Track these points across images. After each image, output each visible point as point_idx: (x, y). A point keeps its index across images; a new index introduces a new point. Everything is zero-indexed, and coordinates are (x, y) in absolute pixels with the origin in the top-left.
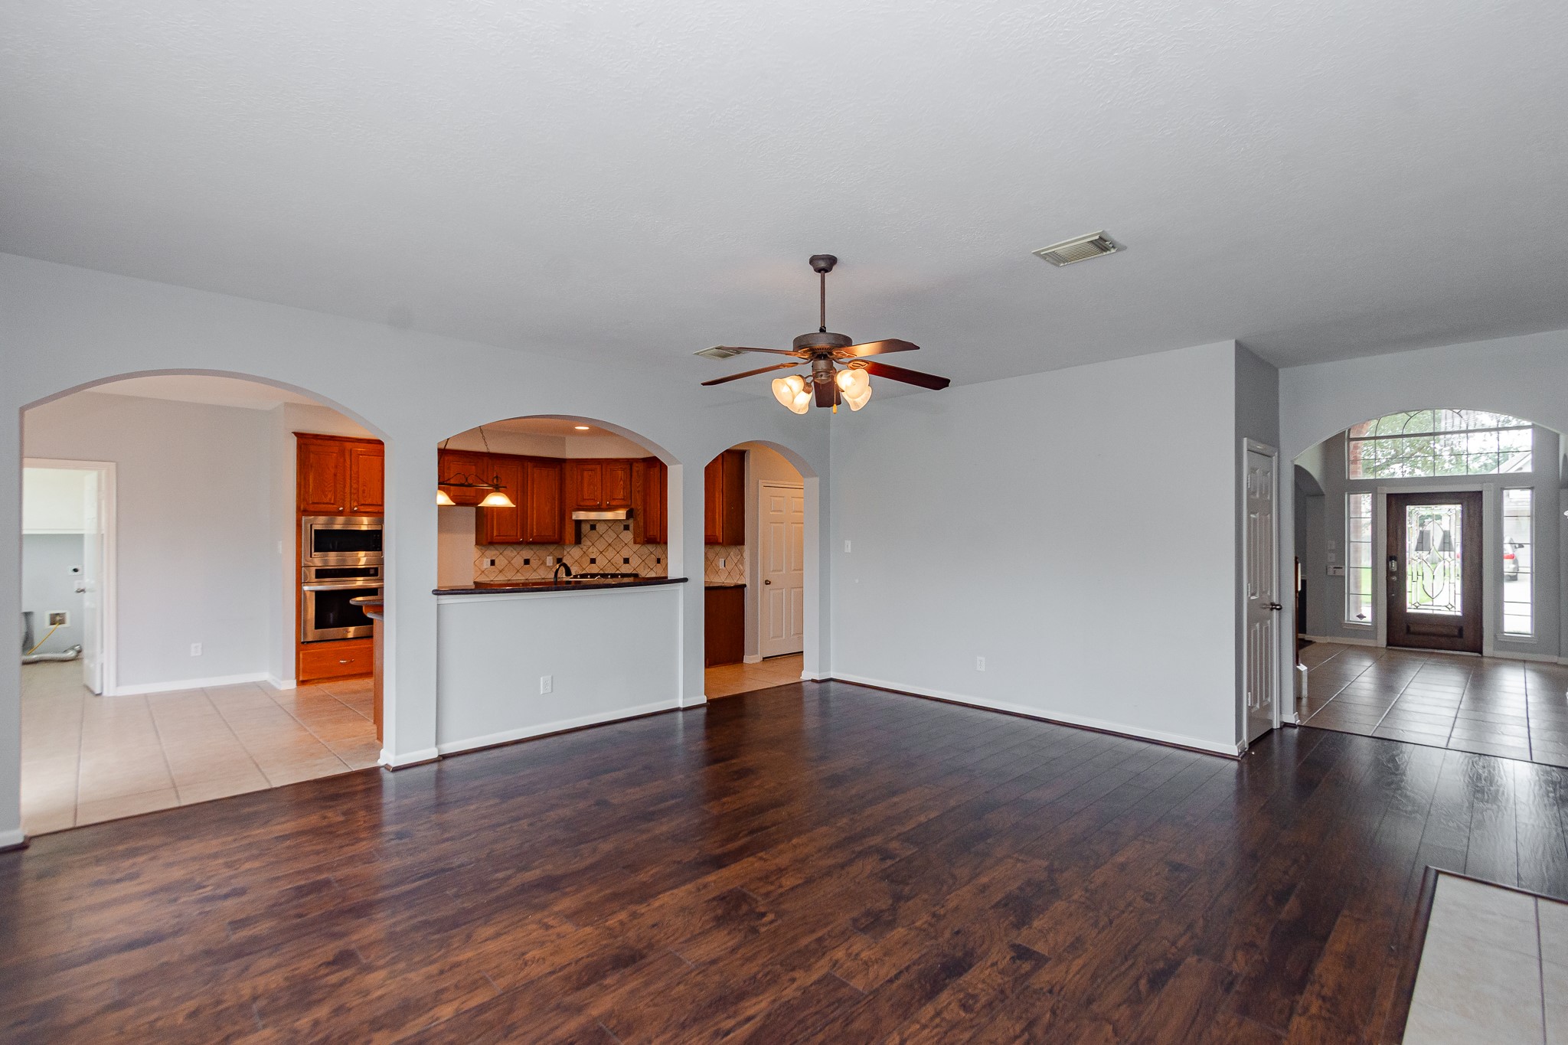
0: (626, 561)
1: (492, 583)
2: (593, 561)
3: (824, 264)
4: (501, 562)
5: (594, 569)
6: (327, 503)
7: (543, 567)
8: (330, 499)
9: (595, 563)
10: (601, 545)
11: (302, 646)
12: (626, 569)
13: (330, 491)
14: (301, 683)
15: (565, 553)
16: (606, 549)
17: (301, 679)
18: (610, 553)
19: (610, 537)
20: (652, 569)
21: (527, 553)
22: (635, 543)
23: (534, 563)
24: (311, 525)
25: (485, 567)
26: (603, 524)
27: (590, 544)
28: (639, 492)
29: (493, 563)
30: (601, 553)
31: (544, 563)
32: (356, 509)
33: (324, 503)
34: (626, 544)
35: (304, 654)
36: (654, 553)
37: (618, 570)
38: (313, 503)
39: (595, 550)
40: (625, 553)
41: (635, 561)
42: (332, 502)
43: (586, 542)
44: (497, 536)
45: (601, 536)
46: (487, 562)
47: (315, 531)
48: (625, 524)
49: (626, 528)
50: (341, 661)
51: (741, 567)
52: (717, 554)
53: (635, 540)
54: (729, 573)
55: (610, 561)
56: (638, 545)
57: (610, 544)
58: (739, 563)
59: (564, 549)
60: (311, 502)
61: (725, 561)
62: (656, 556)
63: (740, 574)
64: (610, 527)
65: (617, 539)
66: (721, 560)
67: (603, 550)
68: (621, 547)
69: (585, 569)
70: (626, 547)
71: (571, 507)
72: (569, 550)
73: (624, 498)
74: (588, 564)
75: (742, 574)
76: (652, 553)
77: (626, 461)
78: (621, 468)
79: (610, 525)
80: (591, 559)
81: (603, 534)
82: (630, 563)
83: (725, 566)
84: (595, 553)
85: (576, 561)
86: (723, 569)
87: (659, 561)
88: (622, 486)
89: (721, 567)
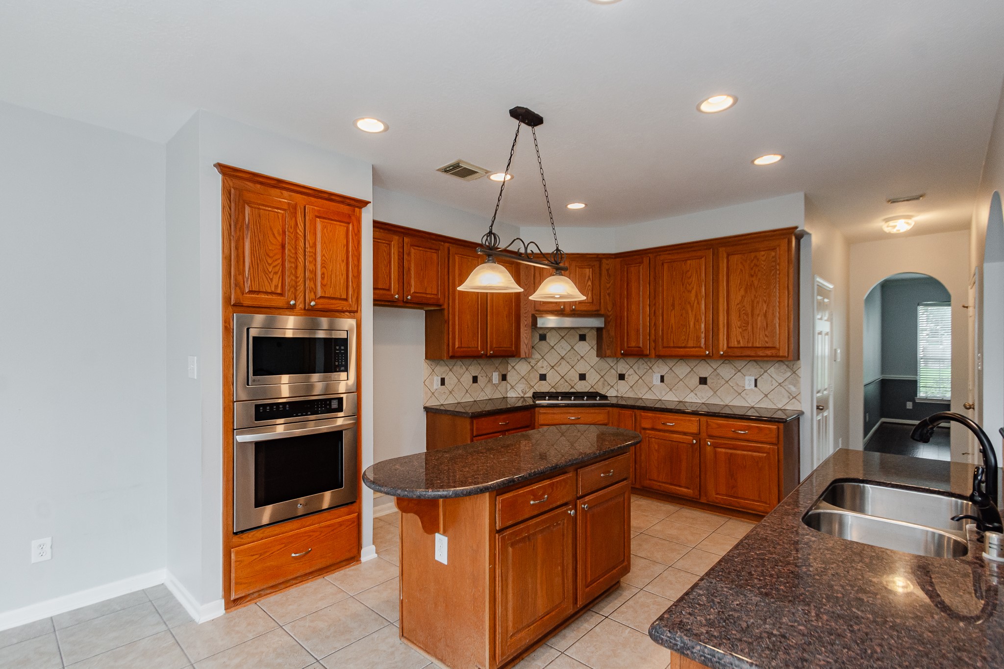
0: (582, 377)
1: (442, 408)
2: (543, 377)
4: (450, 381)
5: (544, 387)
6: (272, 293)
7: (489, 385)
8: (276, 287)
9: (545, 379)
10: (552, 358)
11: (236, 540)
12: (582, 387)
13: (276, 273)
14: (232, 603)
15: (510, 368)
16: (558, 363)
17: (233, 597)
18: (564, 368)
19: (563, 348)
20: (612, 387)
21: (475, 370)
22: (598, 356)
23: (482, 380)
24: (248, 329)
25: (435, 387)
26: (554, 332)
27: (540, 357)
28: (609, 294)
29: (443, 382)
30: (553, 367)
31: (490, 380)
32: (313, 303)
33: (266, 293)
34: (582, 357)
35: (237, 553)
36: (614, 367)
37: (572, 387)
38: (251, 292)
39: (545, 364)
40: (582, 368)
41: (593, 378)
42: (279, 291)
43: (534, 355)
44: (458, 347)
45: (553, 347)
46: (437, 381)
47: (254, 338)
48: (581, 333)
49: (583, 338)
50: (293, 555)
51: (793, 389)
52: (739, 371)
53: (595, 353)
54: (766, 396)
55: (563, 377)
56: (598, 359)
57: (562, 358)
58: (787, 383)
59: (508, 363)
60: (247, 290)
61: (756, 380)
62: (617, 372)
63: (791, 397)
64: (563, 338)
65: (572, 351)
66: (747, 378)
67: (555, 365)
68: (576, 360)
69: (533, 387)
70: (582, 361)
71: (526, 311)
72: (515, 364)
73: (592, 302)
74: (536, 381)
75: (794, 398)
76: (612, 367)
77: (595, 256)
78: (589, 265)
79: (563, 334)
80: (540, 374)
81: (555, 345)
82: (587, 379)
83: (756, 386)
84: (545, 368)
85: (523, 377)
86: (752, 390)
87: (622, 377)
88: (590, 287)
89: (747, 387)
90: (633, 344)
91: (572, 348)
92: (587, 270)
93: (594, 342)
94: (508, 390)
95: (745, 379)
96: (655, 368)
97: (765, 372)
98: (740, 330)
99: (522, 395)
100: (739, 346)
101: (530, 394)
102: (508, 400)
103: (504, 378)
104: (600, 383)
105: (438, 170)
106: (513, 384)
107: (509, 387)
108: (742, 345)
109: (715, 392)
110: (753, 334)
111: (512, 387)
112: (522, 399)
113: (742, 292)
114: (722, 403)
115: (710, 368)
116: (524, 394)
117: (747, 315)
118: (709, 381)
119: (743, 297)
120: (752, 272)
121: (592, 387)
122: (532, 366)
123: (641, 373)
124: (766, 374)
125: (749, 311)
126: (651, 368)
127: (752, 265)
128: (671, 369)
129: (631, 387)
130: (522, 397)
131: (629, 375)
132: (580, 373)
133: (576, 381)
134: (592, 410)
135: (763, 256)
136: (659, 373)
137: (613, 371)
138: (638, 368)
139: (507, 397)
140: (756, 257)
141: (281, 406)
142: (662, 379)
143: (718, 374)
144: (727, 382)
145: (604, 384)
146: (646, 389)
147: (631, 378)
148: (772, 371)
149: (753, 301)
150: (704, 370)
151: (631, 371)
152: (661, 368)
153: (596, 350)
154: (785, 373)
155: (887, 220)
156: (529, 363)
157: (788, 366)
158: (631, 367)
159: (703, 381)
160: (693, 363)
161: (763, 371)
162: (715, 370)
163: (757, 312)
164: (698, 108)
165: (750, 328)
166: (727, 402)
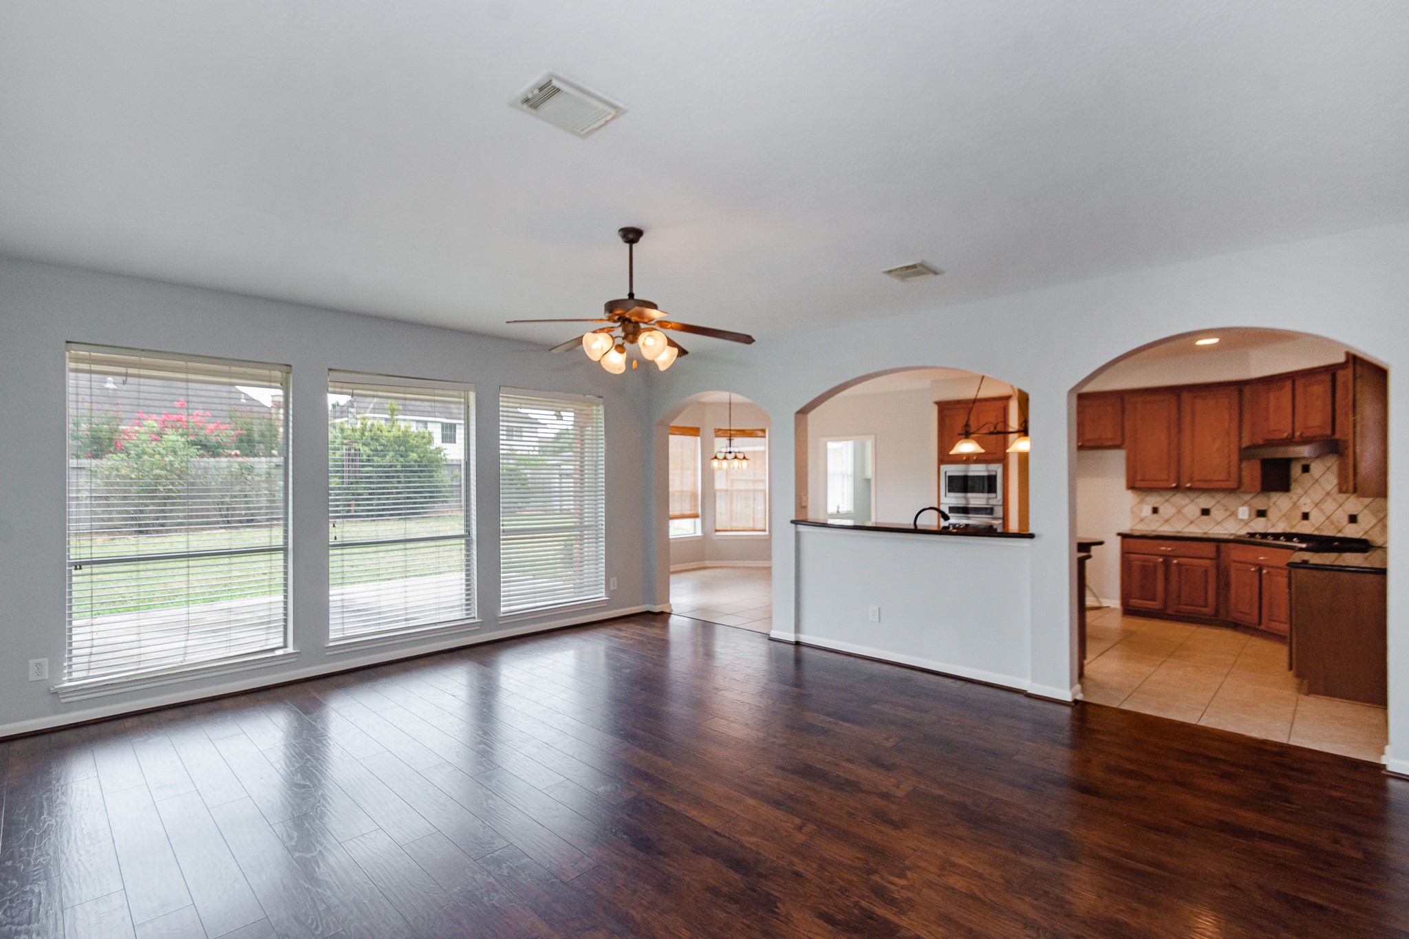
0: (1353, 519)
3: (632, 235)
4: (1167, 509)
7: (1232, 519)
10: (1317, 494)
12: (1352, 532)
15: (1272, 502)
16: (1323, 500)
18: (1330, 507)
19: (1329, 482)
21: (1205, 501)
22: (1341, 491)
23: (1217, 514)
24: (946, 473)
25: (1142, 516)
27: (1302, 492)
29: (1155, 510)
30: (1316, 505)
31: (1234, 514)
37: (1340, 531)
39: (1308, 500)
40: (1352, 508)
43: (1296, 490)
45: (1317, 480)
46: (1146, 510)
55: (1328, 518)
57: (1328, 494)
64: (1329, 469)
67: (1320, 502)
69: (1294, 527)
73: (1322, 425)
74: (1298, 520)
78: (1319, 381)
79: (1329, 465)
80: (1303, 513)
82: (1358, 523)
84: (1308, 505)
85: (1284, 515)
88: (1319, 408)
92: (1317, 387)
103: (1261, 514)
104: (1374, 530)
121: (1365, 533)
122: (1294, 502)
132: (1350, 513)
133: (1344, 524)
156: (1291, 498)
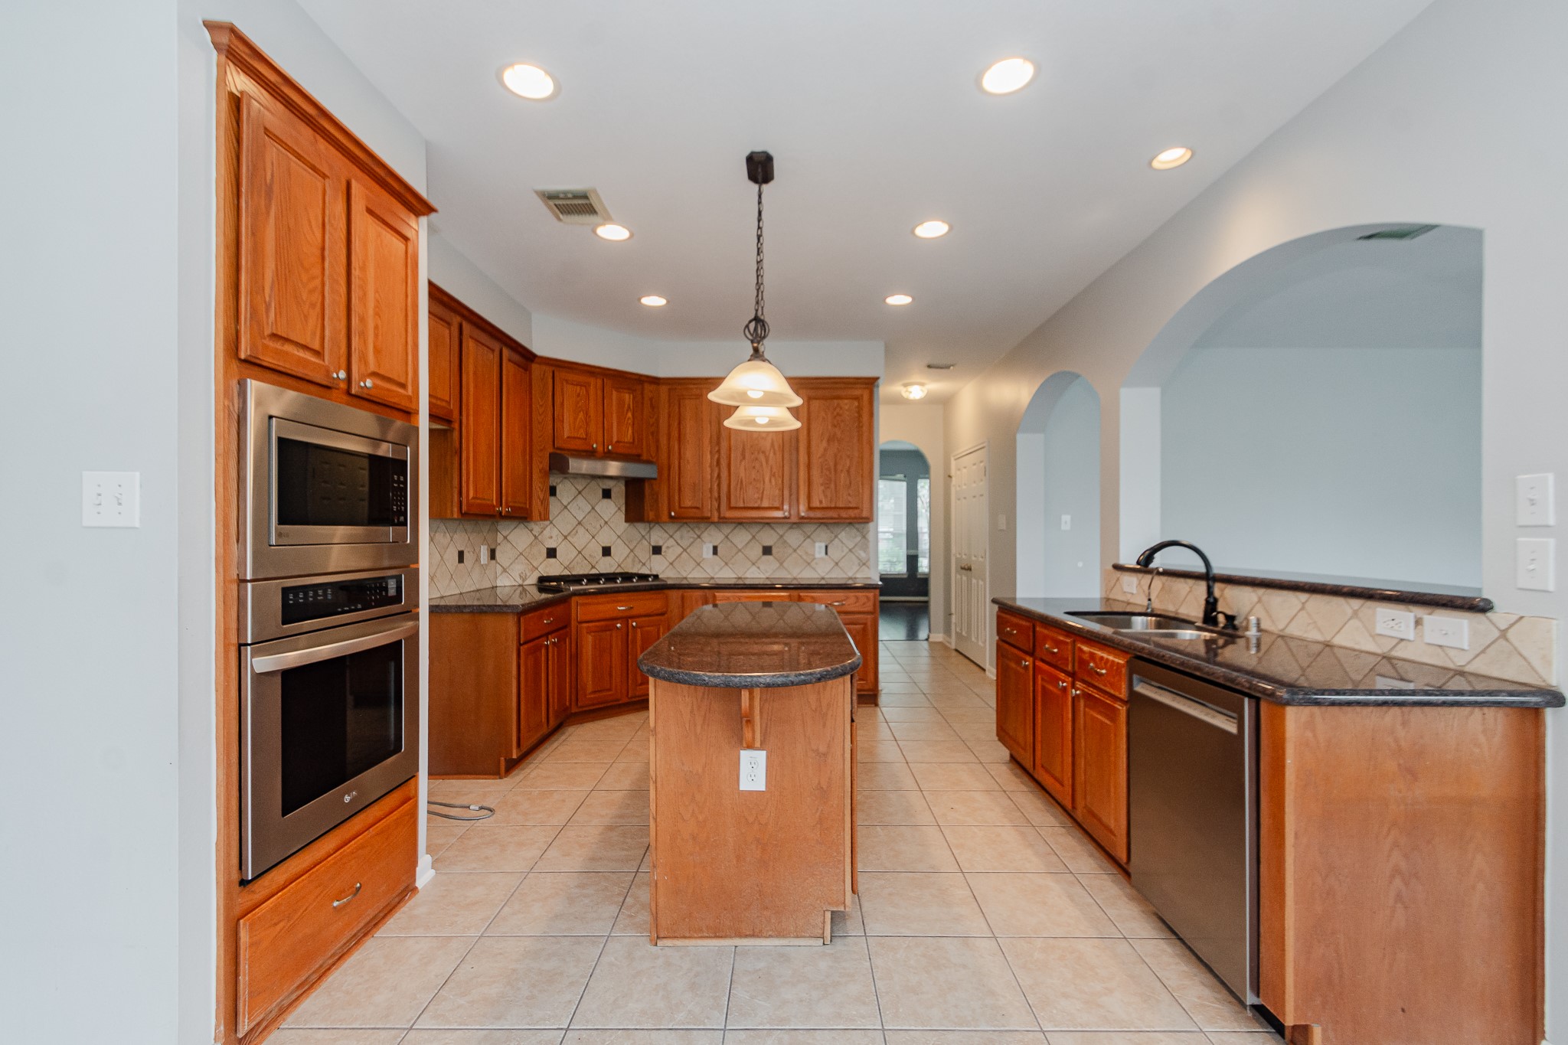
0: (606, 551)
2: (552, 553)
5: (553, 568)
6: (307, 348)
8: (313, 336)
9: (555, 557)
11: (244, 898)
13: (312, 307)
15: (500, 538)
16: (573, 531)
18: (581, 538)
19: (580, 508)
20: (644, 564)
24: (270, 419)
26: (568, 484)
27: (547, 523)
28: (652, 434)
30: (565, 537)
32: (368, 383)
33: (299, 345)
34: (606, 523)
35: (251, 927)
36: (647, 537)
37: (593, 567)
38: (275, 336)
39: (555, 532)
40: (606, 538)
41: (620, 552)
42: (318, 346)
44: (473, 498)
45: (566, 507)
47: (279, 439)
48: (605, 487)
49: (607, 494)
50: (336, 904)
51: (863, 554)
52: (809, 537)
53: (624, 516)
54: (837, 564)
55: (580, 552)
56: (627, 525)
57: (580, 523)
58: (856, 548)
59: (497, 530)
60: (267, 332)
61: (826, 547)
62: (650, 543)
63: (861, 564)
64: (580, 493)
65: (593, 513)
66: (817, 545)
67: (569, 534)
68: (598, 526)
69: (537, 569)
70: (606, 528)
71: (542, 448)
72: (508, 532)
73: (633, 443)
74: (541, 560)
75: (864, 564)
76: (643, 536)
77: (636, 377)
78: (629, 389)
79: (580, 488)
80: (548, 549)
81: (569, 503)
82: (612, 555)
83: (826, 553)
84: (554, 538)
85: (521, 554)
86: (822, 559)
87: (657, 550)
88: (630, 421)
89: (817, 556)
90: (688, 503)
91: (593, 508)
92: (627, 396)
93: (622, 501)
94: (498, 575)
95: (814, 547)
96: (705, 536)
97: (836, 537)
98: (823, 488)
99: (521, 582)
100: (821, 506)
101: (533, 579)
102: (499, 591)
103: (493, 555)
104: (629, 560)
105: (536, 192)
106: (506, 564)
107: (499, 569)
108: (824, 505)
109: (781, 564)
110: (836, 492)
111: (505, 570)
112: (521, 588)
113: (824, 444)
114: (789, 576)
115: (775, 534)
116: (524, 581)
117: (829, 469)
118: (774, 551)
119: (826, 450)
120: (836, 423)
121: (619, 566)
122: (535, 536)
123: (685, 543)
124: (836, 539)
125: (832, 468)
126: (699, 537)
127: (835, 413)
128: (727, 537)
129: (671, 564)
130: (520, 586)
131: (668, 547)
132: (604, 545)
133: (598, 558)
134: (647, 595)
135: (846, 404)
136: (711, 542)
137: (645, 542)
138: (682, 538)
139: (496, 587)
140: (838, 405)
141: (320, 592)
142: (715, 550)
143: (785, 541)
144: (795, 551)
145: (633, 561)
146: (693, 564)
147: (671, 551)
148: (843, 535)
149: (836, 456)
150: (768, 537)
151: (671, 542)
152: (713, 536)
153: (624, 512)
154: (856, 537)
155: (906, 385)
156: (531, 531)
157: (858, 530)
158: (671, 536)
159: (767, 551)
160: (755, 529)
161: (833, 535)
162: (781, 536)
163: (840, 467)
164: (913, 232)
165: (832, 486)
166: (795, 575)
